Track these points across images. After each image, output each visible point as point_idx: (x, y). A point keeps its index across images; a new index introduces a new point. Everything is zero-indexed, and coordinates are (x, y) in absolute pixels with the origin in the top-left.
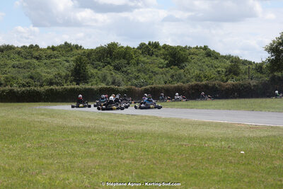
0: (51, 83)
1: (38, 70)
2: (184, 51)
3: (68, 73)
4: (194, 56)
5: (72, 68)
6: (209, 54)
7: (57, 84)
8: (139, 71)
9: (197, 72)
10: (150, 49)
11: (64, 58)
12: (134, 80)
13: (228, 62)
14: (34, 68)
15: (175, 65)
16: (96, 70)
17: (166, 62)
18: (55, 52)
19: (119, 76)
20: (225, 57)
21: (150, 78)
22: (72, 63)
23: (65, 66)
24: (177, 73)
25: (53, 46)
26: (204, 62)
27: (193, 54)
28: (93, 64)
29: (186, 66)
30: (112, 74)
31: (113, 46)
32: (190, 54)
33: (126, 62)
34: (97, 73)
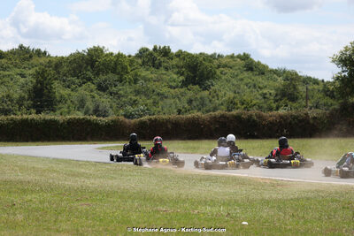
2: (210, 61)
3: (23, 94)
4: (226, 70)
5: (30, 86)
6: (248, 65)
8: (138, 92)
9: (230, 95)
10: (155, 58)
11: (18, 71)
12: (128, 107)
13: (280, 79)
15: (195, 84)
16: (68, 91)
17: (181, 78)
18: (4, 61)
19: (105, 101)
20: (275, 72)
21: (155, 103)
22: (29, 79)
23: (18, 84)
24: (198, 97)
26: (242, 80)
27: (225, 66)
28: (64, 81)
29: (213, 85)
30: (94, 97)
31: (96, 53)
32: (219, 67)
33: (116, 77)
34: (69, 95)
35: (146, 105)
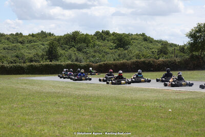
0: (31, 61)
1: (22, 51)
2: (128, 37)
3: (44, 53)
4: (135, 41)
5: (47, 49)
6: (145, 38)
7: (36, 61)
8: (95, 52)
9: (137, 52)
10: (103, 36)
11: (41, 43)
12: (91, 58)
13: (159, 45)
14: (19, 49)
15: (121, 47)
16: (64, 51)
17: (115, 45)
18: (34, 38)
19: (80, 55)
20: (157, 41)
21: (103, 56)
22: (46, 46)
23: (42, 48)
24: (123, 53)
25: (33, 34)
26: (142, 45)
27: (134, 39)
28: (62, 47)
29: (129, 48)
30: (75, 54)
31: (76, 34)
32: (132, 39)
33: (86, 45)
34: (64, 53)
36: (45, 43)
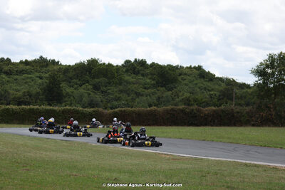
1: (7, 87)
2: (174, 71)
4: (185, 77)
5: (45, 85)
6: (200, 73)
8: (121, 91)
10: (136, 68)
11: (38, 74)
13: (223, 84)
14: (2, 84)
15: (162, 87)
16: (72, 89)
17: (153, 82)
18: (28, 67)
19: (98, 97)
20: (220, 79)
21: (133, 100)
22: (45, 80)
23: (36, 84)
24: (164, 95)
25: (26, 60)
26: (196, 84)
27: (185, 74)
28: (70, 82)
29: (175, 88)
30: (90, 94)
31: (93, 63)
32: (180, 75)
33: (107, 81)
34: (72, 93)
35: (127, 101)
36: (44, 75)
